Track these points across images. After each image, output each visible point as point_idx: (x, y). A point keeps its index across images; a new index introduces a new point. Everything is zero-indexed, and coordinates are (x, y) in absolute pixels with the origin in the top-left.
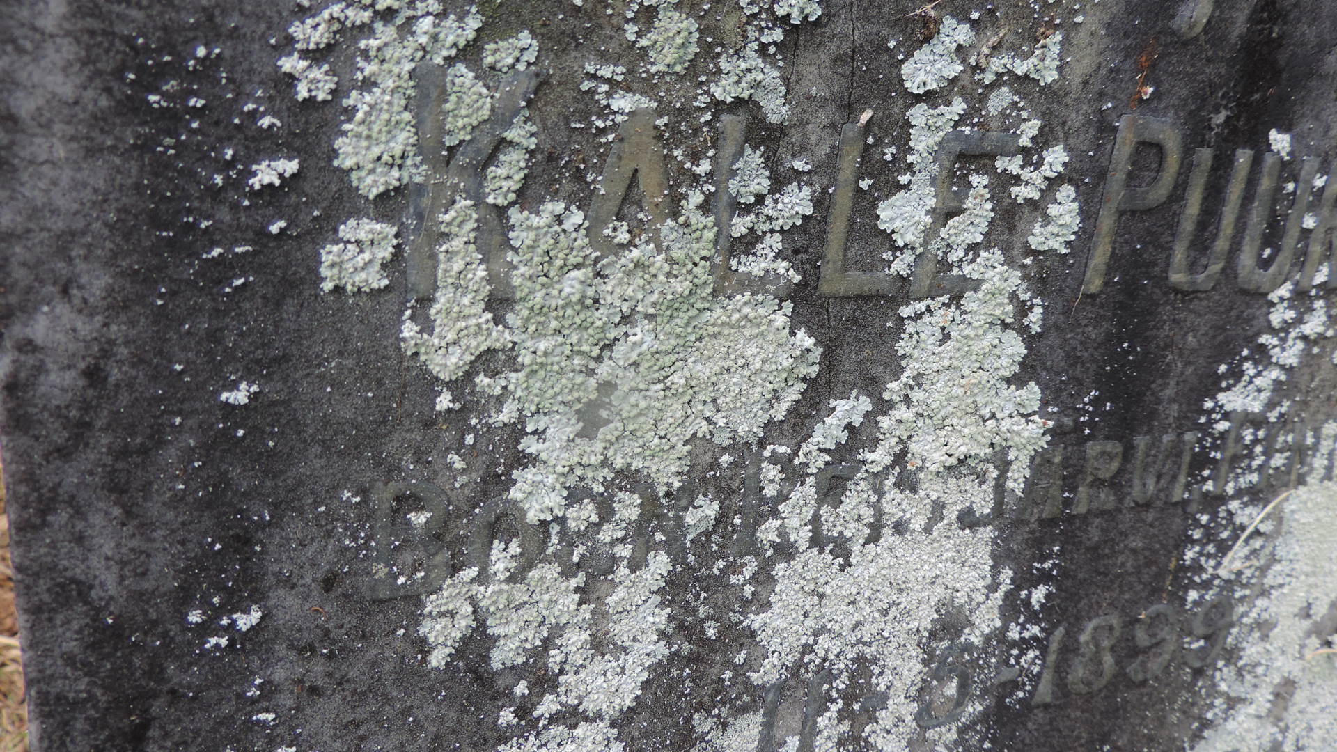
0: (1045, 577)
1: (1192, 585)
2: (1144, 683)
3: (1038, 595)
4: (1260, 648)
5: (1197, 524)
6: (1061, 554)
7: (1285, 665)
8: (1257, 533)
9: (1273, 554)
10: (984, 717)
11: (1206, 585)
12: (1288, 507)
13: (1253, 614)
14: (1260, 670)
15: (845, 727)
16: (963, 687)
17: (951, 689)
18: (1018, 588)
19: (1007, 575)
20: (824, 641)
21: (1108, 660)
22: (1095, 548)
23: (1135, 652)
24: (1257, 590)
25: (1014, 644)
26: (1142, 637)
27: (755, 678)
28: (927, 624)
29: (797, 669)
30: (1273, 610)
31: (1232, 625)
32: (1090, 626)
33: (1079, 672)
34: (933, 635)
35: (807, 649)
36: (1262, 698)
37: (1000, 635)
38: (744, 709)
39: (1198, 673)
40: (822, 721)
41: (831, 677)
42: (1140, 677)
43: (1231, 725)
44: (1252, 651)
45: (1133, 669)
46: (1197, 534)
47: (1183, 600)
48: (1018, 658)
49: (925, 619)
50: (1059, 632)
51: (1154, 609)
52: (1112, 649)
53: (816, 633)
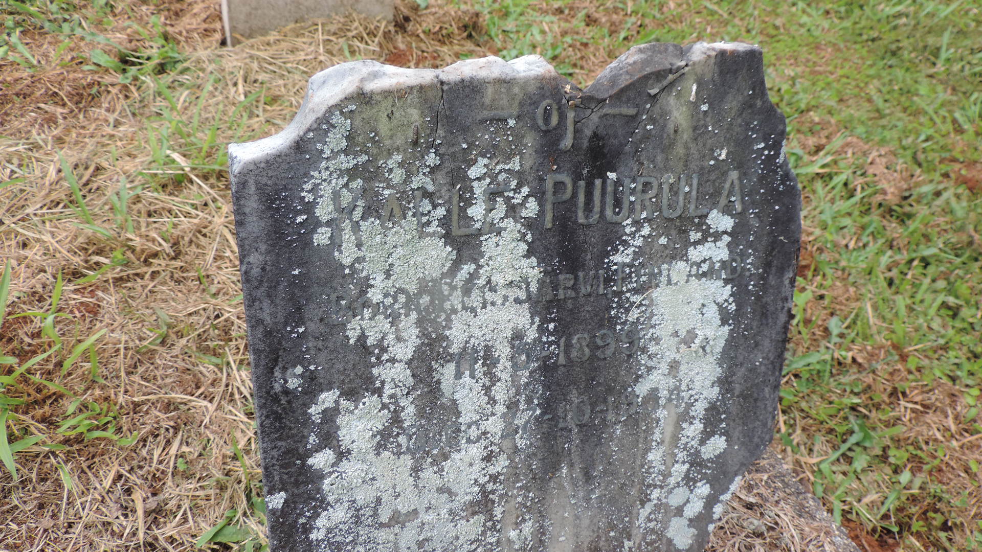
0: (552, 320)
1: (616, 324)
2: (605, 359)
3: (551, 326)
4: (657, 347)
5: (614, 302)
6: (557, 312)
7: (671, 355)
8: (641, 305)
9: (652, 312)
10: (539, 368)
11: (624, 323)
12: (654, 295)
13: (650, 334)
14: (659, 356)
15: (485, 368)
16: (528, 357)
17: (524, 357)
18: (543, 324)
19: (537, 319)
20: (473, 340)
21: (587, 350)
22: (571, 310)
23: (598, 348)
24: (649, 326)
25: (545, 343)
26: (600, 342)
27: (451, 351)
28: (509, 335)
29: (464, 349)
30: (658, 333)
31: (640, 339)
32: (576, 338)
33: (574, 354)
34: (512, 339)
35: (467, 342)
36: (664, 368)
37: (539, 339)
38: (448, 361)
39: (630, 356)
40: (476, 366)
41: (477, 352)
42: (602, 357)
43: (651, 377)
44: (653, 348)
45: (598, 353)
46: (614, 305)
47: (615, 330)
48: (548, 348)
49: (509, 334)
50: (563, 339)
51: (602, 332)
52: (587, 346)
53: (470, 337)
